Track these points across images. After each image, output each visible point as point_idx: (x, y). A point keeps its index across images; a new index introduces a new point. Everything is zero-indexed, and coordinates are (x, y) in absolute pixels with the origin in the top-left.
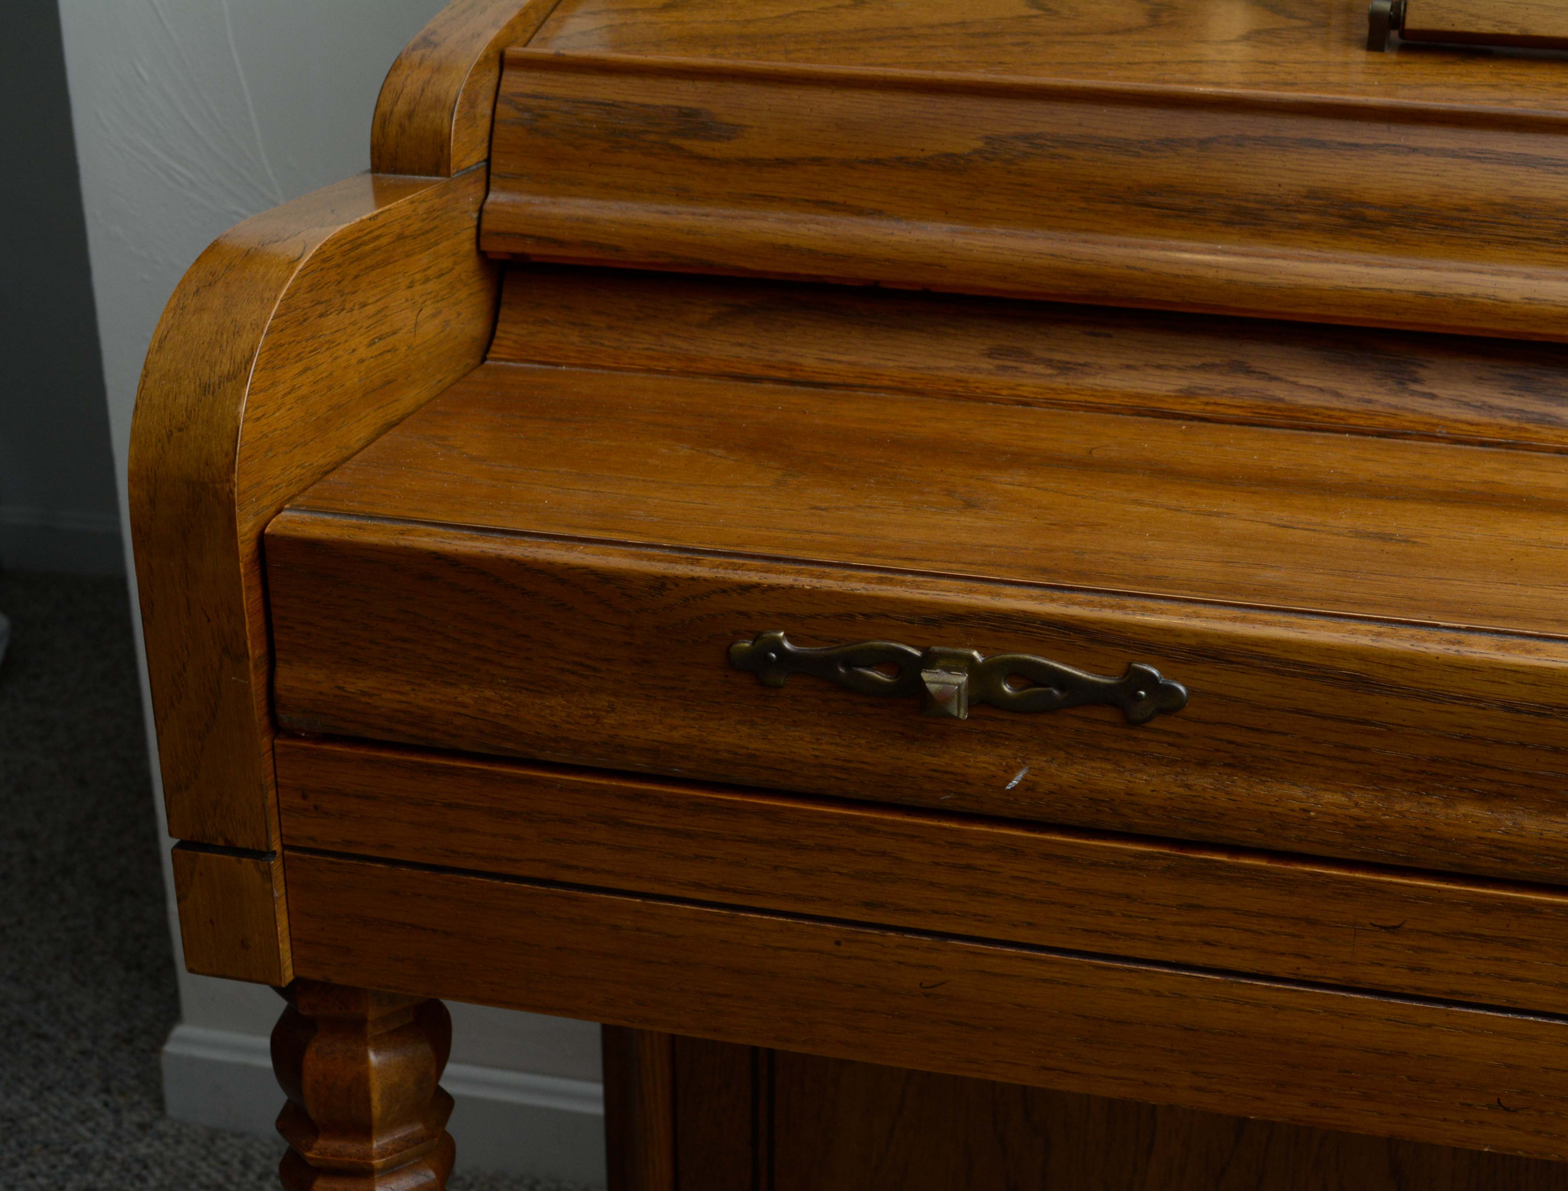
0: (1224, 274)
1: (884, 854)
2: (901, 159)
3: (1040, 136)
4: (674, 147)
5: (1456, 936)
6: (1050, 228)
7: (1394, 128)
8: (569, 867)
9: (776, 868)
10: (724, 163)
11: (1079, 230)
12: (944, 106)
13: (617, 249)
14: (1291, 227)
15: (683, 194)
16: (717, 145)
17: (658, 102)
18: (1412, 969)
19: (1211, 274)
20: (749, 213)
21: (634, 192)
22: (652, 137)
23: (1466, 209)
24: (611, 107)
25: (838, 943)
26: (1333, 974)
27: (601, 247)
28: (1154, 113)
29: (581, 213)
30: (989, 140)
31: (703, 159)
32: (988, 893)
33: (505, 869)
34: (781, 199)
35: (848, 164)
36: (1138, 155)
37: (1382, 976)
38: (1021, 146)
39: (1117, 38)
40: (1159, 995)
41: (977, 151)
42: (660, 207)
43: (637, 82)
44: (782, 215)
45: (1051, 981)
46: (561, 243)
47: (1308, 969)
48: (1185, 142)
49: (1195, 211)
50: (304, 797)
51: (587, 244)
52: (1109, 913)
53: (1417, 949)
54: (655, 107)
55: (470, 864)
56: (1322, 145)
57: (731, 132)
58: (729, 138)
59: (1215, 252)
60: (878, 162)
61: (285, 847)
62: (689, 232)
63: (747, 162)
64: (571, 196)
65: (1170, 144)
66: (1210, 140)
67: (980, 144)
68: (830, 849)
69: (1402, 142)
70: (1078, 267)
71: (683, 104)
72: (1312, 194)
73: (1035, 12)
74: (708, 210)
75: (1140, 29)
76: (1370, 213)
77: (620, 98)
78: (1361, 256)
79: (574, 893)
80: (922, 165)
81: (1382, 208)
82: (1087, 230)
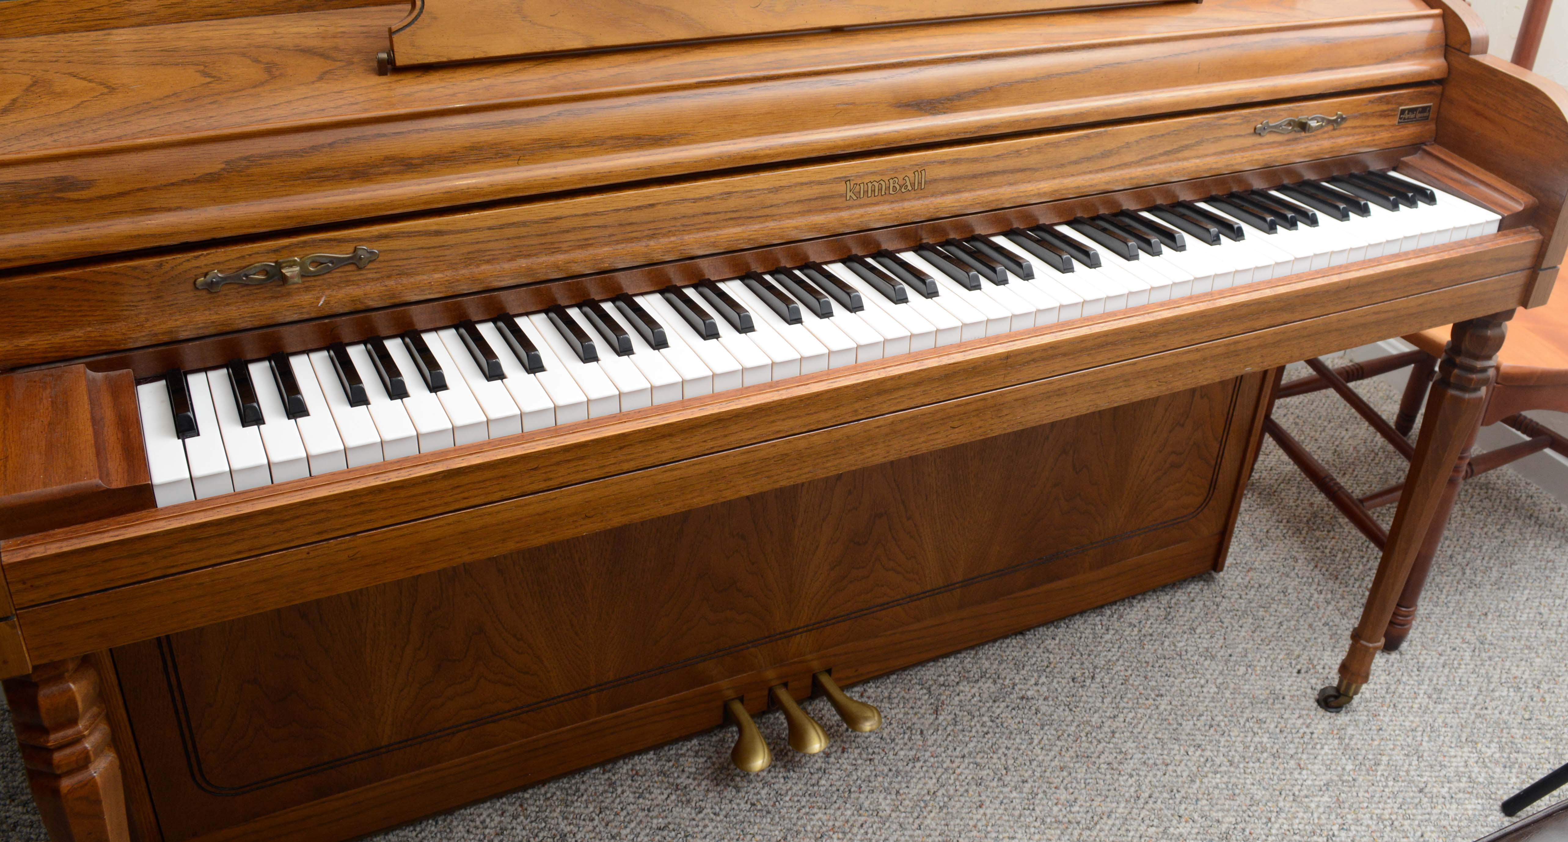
0: (358, 203)
1: (322, 511)
2: (184, 180)
3: (252, 156)
4: (58, 198)
5: (558, 464)
6: (269, 198)
7: (414, 122)
8: (173, 567)
9: (274, 533)
10: (90, 200)
11: (282, 196)
12: (199, 150)
13: (43, 256)
14: (381, 174)
15: (71, 220)
16: (83, 192)
17: (42, 176)
18: (545, 480)
19: (352, 204)
20: (109, 223)
21: (42, 224)
22: (44, 195)
23: (454, 152)
24: (14, 184)
25: (308, 553)
26: (515, 493)
27: (33, 257)
28: (304, 135)
29: (16, 242)
30: (227, 163)
31: (77, 201)
32: (371, 511)
33: (140, 579)
34: (126, 212)
35: (156, 188)
36: (302, 156)
37: (535, 487)
38: (244, 163)
39: (259, 89)
40: (449, 524)
41: (223, 169)
42: (60, 229)
43: (25, 168)
44: (129, 220)
45: (404, 535)
46: (10, 260)
47: (506, 494)
48: (323, 146)
49: (335, 176)
50: (24, 583)
51: (25, 258)
52: (424, 501)
53: (545, 473)
54: (41, 179)
55: (120, 583)
56: (385, 135)
57: (89, 184)
58: (88, 188)
59: (350, 193)
60: (173, 184)
61: (16, 610)
62: (82, 240)
63: (103, 198)
64: (5, 234)
65: (315, 149)
66: (334, 142)
67: (223, 166)
68: (298, 517)
69: (419, 127)
70: (289, 214)
71: (57, 175)
72: (387, 158)
73: (209, 80)
74: (87, 225)
75: (267, 81)
76: (414, 162)
77: (19, 178)
78: (415, 181)
79: (177, 576)
80: (196, 181)
81: (419, 158)
82: (287, 195)
